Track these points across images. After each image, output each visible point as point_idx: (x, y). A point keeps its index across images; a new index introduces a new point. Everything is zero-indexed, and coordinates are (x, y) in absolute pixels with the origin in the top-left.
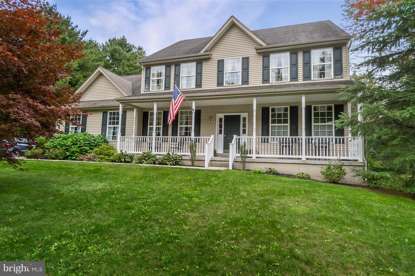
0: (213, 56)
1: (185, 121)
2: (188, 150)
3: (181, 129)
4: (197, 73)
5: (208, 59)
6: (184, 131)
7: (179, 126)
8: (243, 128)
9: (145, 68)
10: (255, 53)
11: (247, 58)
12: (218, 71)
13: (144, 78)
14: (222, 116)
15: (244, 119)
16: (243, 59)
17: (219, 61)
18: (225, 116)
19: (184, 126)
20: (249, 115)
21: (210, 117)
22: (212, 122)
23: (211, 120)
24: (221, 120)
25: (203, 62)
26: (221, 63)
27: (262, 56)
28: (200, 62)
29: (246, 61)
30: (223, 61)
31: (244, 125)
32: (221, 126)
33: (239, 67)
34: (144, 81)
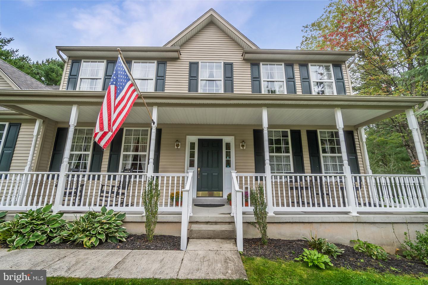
0: (182, 56)
1: (132, 145)
2: (138, 199)
3: (126, 157)
4: (157, 75)
5: (175, 59)
6: (130, 162)
7: (123, 153)
8: (226, 158)
9: (70, 61)
10: (241, 59)
11: (231, 64)
12: (190, 76)
13: (68, 75)
14: (194, 139)
15: (228, 146)
16: (225, 64)
17: (191, 64)
18: (199, 140)
19: (131, 153)
20: (235, 139)
21: (177, 141)
22: (179, 147)
23: (177, 145)
24: (192, 145)
25: (168, 62)
26: (194, 67)
27: (249, 64)
28: (162, 62)
29: (228, 67)
30: (197, 64)
31: (228, 154)
32: (192, 155)
33: (219, 74)
34: (67, 80)
